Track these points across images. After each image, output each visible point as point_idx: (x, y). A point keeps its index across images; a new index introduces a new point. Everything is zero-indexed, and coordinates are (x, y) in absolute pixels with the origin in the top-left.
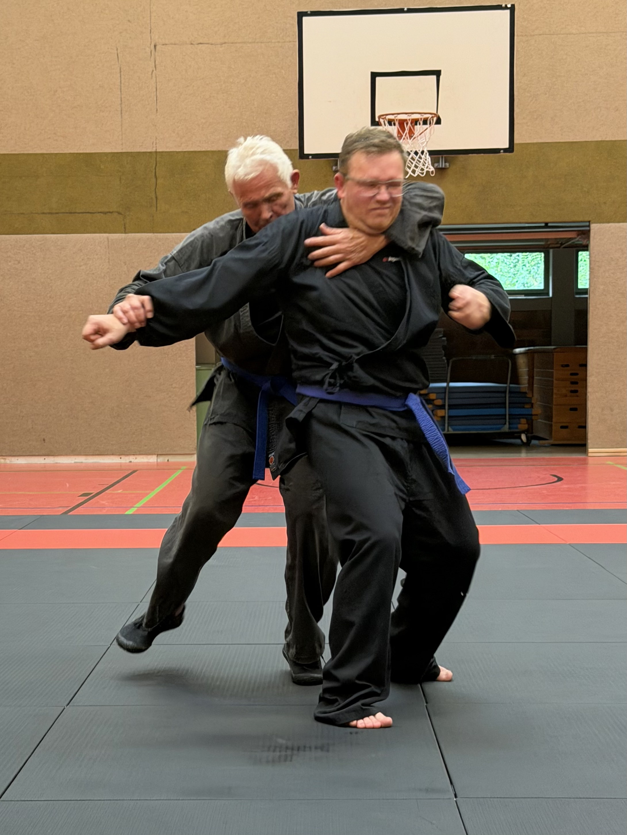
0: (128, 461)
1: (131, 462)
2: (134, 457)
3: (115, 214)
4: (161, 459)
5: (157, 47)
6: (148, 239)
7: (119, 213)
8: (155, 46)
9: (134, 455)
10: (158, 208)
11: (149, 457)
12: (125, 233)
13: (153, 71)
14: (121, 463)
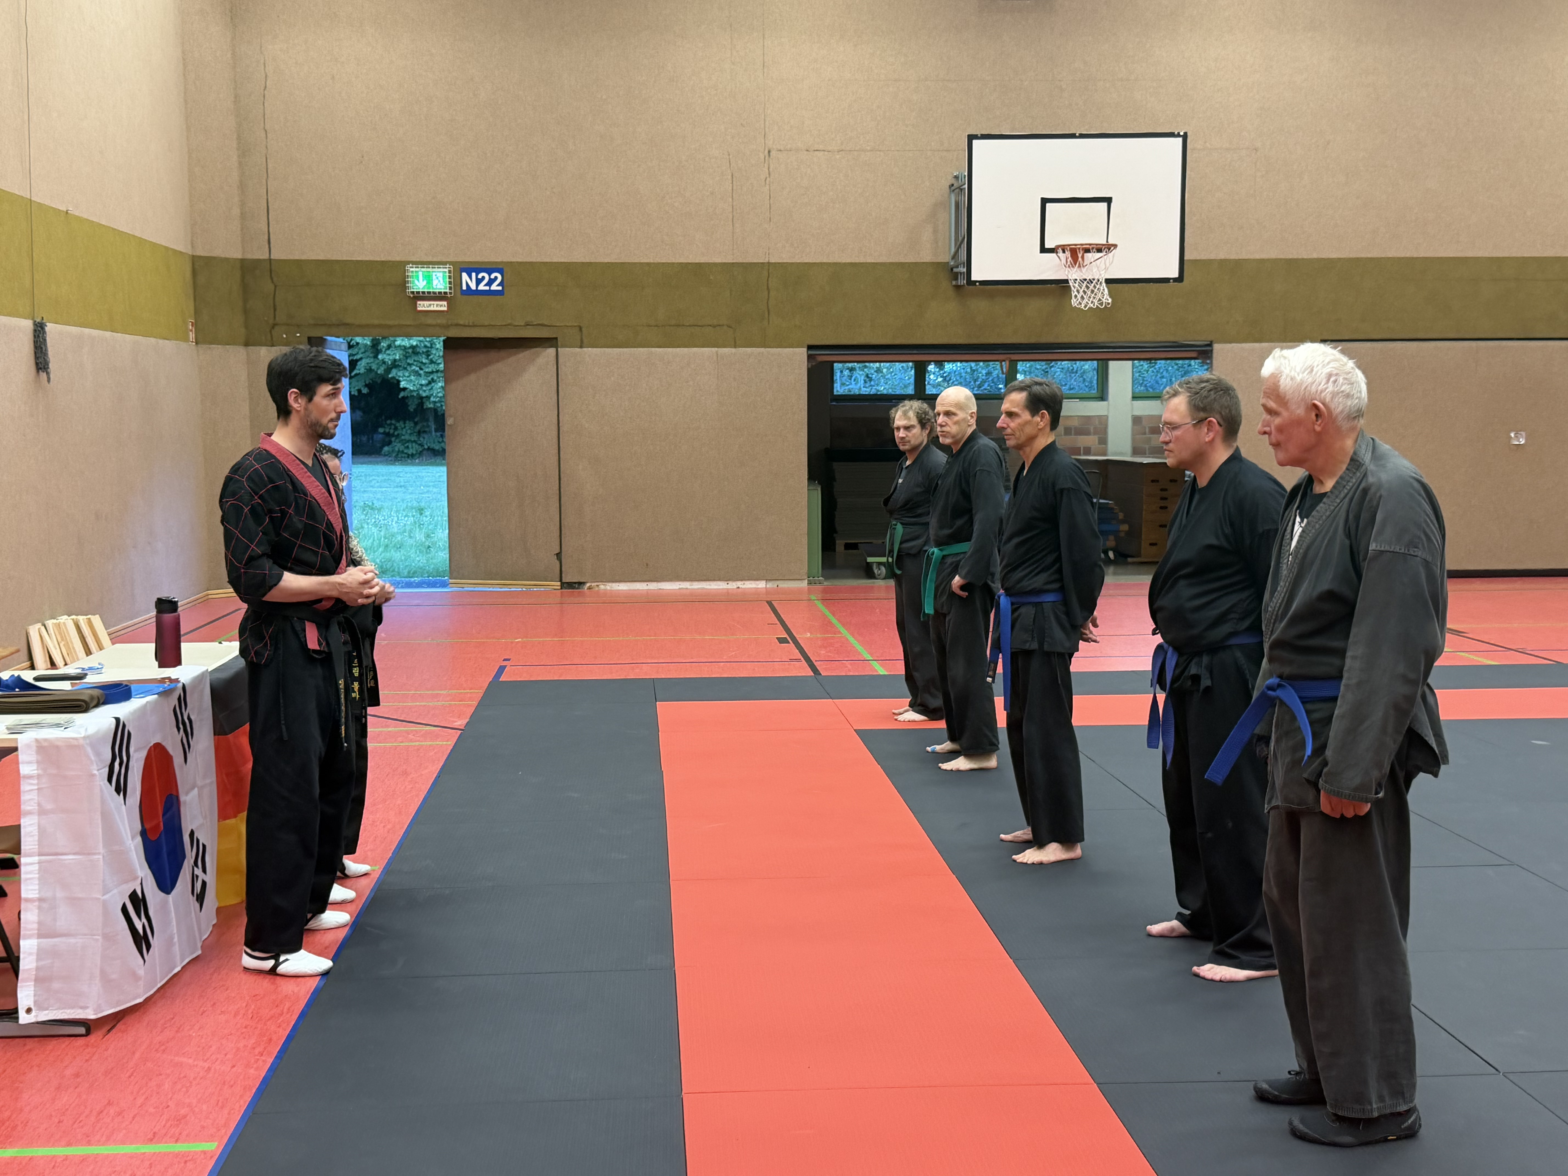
0: (735, 587)
1: (738, 588)
2: (742, 583)
3: (725, 328)
4: (770, 585)
5: (773, 153)
6: (759, 353)
7: (730, 327)
8: (769, 152)
9: (742, 580)
10: (771, 322)
11: (758, 582)
12: (735, 347)
13: (766, 178)
14: (728, 589)
